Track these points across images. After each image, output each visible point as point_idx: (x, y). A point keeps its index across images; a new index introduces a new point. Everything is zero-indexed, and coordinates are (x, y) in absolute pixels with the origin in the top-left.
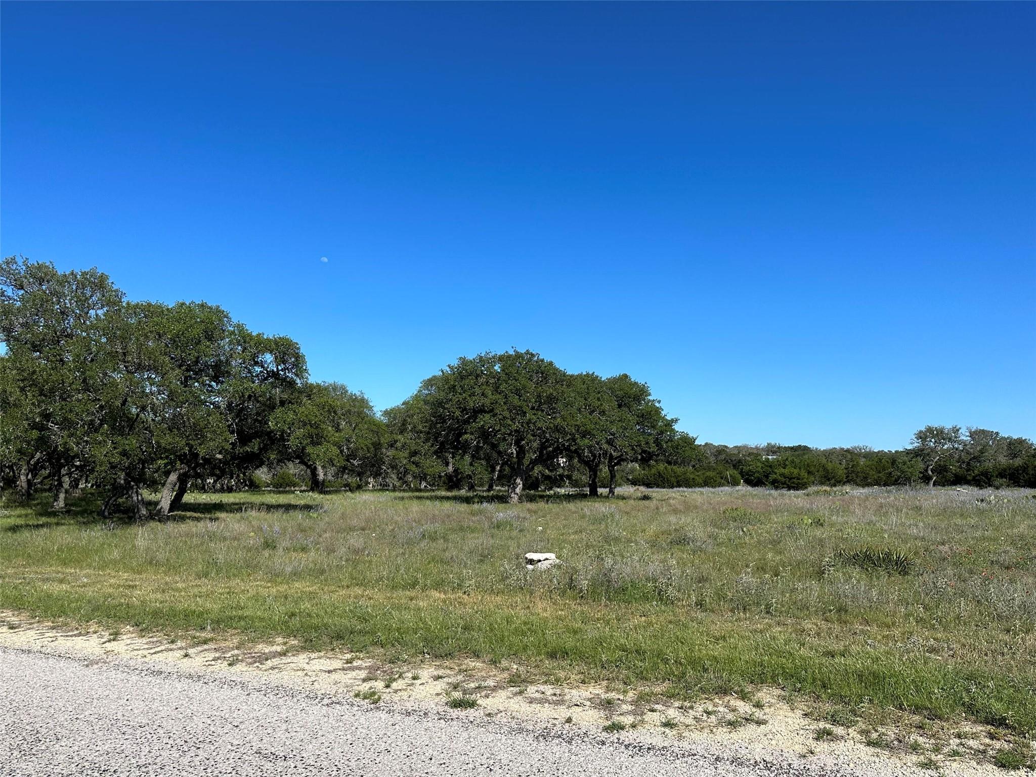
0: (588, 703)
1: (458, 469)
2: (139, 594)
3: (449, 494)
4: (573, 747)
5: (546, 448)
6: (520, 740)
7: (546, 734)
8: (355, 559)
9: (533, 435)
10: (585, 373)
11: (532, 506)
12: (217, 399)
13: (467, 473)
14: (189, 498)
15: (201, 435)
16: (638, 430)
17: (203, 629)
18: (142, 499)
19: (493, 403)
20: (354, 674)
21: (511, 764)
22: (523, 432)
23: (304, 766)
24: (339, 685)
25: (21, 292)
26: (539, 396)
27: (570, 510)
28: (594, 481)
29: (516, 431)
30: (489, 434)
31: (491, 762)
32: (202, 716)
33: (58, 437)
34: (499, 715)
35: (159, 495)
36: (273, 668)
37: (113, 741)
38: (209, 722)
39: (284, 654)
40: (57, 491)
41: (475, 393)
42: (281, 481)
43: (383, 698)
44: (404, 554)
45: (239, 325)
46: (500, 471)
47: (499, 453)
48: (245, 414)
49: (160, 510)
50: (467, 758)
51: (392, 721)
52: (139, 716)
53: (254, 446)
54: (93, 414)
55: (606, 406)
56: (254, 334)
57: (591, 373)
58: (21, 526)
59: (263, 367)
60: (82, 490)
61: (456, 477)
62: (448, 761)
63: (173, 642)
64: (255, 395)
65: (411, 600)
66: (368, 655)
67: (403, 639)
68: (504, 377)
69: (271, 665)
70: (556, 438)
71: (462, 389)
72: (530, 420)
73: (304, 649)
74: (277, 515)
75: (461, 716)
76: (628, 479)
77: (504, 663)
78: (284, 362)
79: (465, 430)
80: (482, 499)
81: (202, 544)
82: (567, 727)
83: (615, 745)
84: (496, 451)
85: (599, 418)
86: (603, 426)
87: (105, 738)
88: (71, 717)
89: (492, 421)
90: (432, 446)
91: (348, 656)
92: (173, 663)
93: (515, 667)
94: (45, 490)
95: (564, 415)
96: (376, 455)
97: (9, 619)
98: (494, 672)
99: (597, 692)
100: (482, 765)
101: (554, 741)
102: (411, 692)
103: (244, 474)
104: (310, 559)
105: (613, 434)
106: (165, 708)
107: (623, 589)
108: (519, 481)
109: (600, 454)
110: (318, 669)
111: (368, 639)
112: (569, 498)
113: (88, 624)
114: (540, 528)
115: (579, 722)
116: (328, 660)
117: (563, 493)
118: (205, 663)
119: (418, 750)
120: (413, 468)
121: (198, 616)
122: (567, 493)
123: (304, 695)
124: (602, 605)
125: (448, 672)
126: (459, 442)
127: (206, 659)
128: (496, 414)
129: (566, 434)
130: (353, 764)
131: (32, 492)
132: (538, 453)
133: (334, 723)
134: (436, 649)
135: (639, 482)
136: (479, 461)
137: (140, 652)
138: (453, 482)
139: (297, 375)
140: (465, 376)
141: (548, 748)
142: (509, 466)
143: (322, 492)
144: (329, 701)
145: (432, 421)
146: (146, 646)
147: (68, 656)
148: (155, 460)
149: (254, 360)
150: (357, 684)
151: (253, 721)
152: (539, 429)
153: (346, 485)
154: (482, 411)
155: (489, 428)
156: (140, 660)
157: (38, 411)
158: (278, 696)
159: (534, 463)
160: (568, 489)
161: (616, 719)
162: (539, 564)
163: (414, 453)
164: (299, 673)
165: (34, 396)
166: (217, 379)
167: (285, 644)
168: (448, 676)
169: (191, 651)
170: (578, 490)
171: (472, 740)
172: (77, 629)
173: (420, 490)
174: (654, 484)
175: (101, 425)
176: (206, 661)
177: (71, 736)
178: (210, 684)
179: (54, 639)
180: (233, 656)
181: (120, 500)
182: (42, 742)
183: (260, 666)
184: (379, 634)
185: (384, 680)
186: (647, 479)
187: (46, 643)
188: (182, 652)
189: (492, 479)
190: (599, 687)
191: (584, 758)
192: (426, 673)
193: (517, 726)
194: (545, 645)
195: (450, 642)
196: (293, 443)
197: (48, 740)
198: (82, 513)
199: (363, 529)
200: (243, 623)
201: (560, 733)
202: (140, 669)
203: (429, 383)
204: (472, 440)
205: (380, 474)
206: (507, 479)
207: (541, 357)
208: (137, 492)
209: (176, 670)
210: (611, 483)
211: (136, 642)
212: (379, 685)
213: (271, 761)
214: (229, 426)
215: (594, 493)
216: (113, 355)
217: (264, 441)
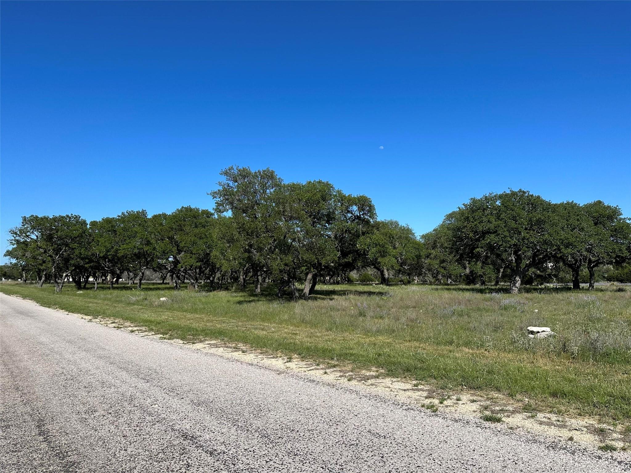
0: (585, 429)
1: (473, 270)
2: (299, 338)
3: (468, 287)
4: (576, 457)
5: (537, 256)
6: (535, 447)
7: (554, 446)
8: (412, 325)
9: (527, 247)
10: (565, 202)
11: (529, 295)
12: (329, 233)
13: (479, 274)
14: (318, 287)
15: (323, 253)
16: (612, 241)
17: (332, 359)
18: (296, 288)
19: (496, 227)
20: (420, 393)
21: (530, 461)
22: (520, 245)
23: (396, 443)
24: (411, 399)
25: (236, 184)
26: (530, 220)
27: (559, 299)
28: (576, 278)
29: (514, 245)
30: (494, 247)
31: (516, 458)
32: (337, 407)
33: (256, 256)
34: (518, 429)
35: (303, 286)
36: (372, 385)
37: (295, 415)
38: (341, 411)
39: (377, 377)
40: (257, 284)
41: (483, 221)
42: (364, 278)
43: (439, 409)
44: (441, 324)
45: (339, 191)
46: (503, 272)
47: (502, 260)
48: (344, 241)
49: (304, 294)
50: (498, 453)
51: (446, 424)
52: (306, 403)
53: (349, 259)
54: (271, 244)
55: (584, 225)
56: (347, 195)
57: (570, 201)
58: (243, 301)
59: (352, 213)
60: (268, 283)
61: (472, 276)
62: (486, 454)
63: (318, 365)
64: (349, 230)
65: (450, 352)
66: (427, 383)
67: (448, 375)
68: (503, 208)
69: (371, 383)
70: (545, 249)
71: (473, 219)
72: (524, 237)
73: (388, 375)
74: (365, 297)
75: (491, 427)
76: (604, 277)
77: (519, 397)
78: (363, 210)
79: (477, 246)
80: (491, 291)
81: (327, 312)
82: (570, 443)
83: (609, 460)
84: (500, 259)
85: (579, 233)
86: (583, 238)
87: (291, 413)
88: (274, 400)
89: (496, 239)
90: (455, 256)
91: (414, 382)
92: (319, 377)
93: (526, 399)
94: (251, 283)
95: (550, 232)
96: (418, 263)
97: (241, 347)
98: (512, 402)
99: (592, 423)
100: (509, 459)
101: (561, 451)
102: (457, 408)
103: (345, 274)
104: (386, 323)
105: (591, 245)
106: (318, 401)
107: (607, 354)
108: (518, 278)
109: (581, 259)
110: (398, 388)
111: (427, 373)
112: (556, 290)
113: (277, 352)
114: (536, 310)
115: (579, 441)
116: (403, 383)
117: (552, 287)
118: (335, 378)
119: (465, 444)
120: (442, 270)
121: (329, 352)
122: (555, 287)
123: (391, 403)
124: (591, 364)
125: (480, 398)
126: (473, 253)
127: (336, 376)
128: (499, 234)
129: (552, 245)
130: (425, 446)
131: (245, 284)
132: (531, 260)
133: (411, 420)
134: (470, 383)
135: (614, 279)
136: (487, 266)
137: (303, 369)
138: (471, 279)
139: (370, 217)
140: (476, 210)
141: (556, 455)
142: (510, 269)
143: (388, 285)
144: (407, 408)
145: (454, 240)
146: (305, 366)
147: (269, 368)
148: (301, 267)
149: (347, 210)
150: (422, 399)
151: (365, 413)
152: (531, 243)
153: (400, 281)
154: (489, 232)
155: (494, 244)
156: (303, 373)
157: (247, 243)
158: (377, 401)
159: (529, 266)
160: (555, 284)
161: (609, 442)
162: (539, 334)
163: (443, 261)
164: (387, 389)
165: (244, 236)
166: (329, 222)
167: (377, 371)
168: (480, 401)
169: (328, 371)
170: (563, 284)
171: (501, 442)
172: (272, 354)
173: (448, 285)
174: (627, 280)
175: (275, 249)
176: (336, 377)
177: (275, 410)
178: (340, 390)
179: (262, 359)
180: (350, 375)
181: (285, 289)
182: (262, 411)
183: (365, 383)
184: (432, 371)
185: (439, 399)
186: (621, 276)
187: (259, 361)
188: (324, 371)
189: (497, 277)
190: (592, 419)
191: (585, 466)
192: (465, 397)
193: (532, 438)
194: (548, 388)
195: (479, 380)
196: (370, 256)
197: (265, 411)
198: (269, 295)
199: (415, 307)
200: (353, 357)
201: (565, 446)
202: (303, 378)
203: (450, 216)
204: (482, 252)
205: (421, 274)
206: (509, 277)
207: (530, 193)
208: (293, 284)
209: (321, 380)
210: (591, 279)
211: (300, 363)
212: (436, 401)
213: (377, 438)
214: (336, 248)
215: (576, 286)
216: (279, 213)
217: (354, 255)
